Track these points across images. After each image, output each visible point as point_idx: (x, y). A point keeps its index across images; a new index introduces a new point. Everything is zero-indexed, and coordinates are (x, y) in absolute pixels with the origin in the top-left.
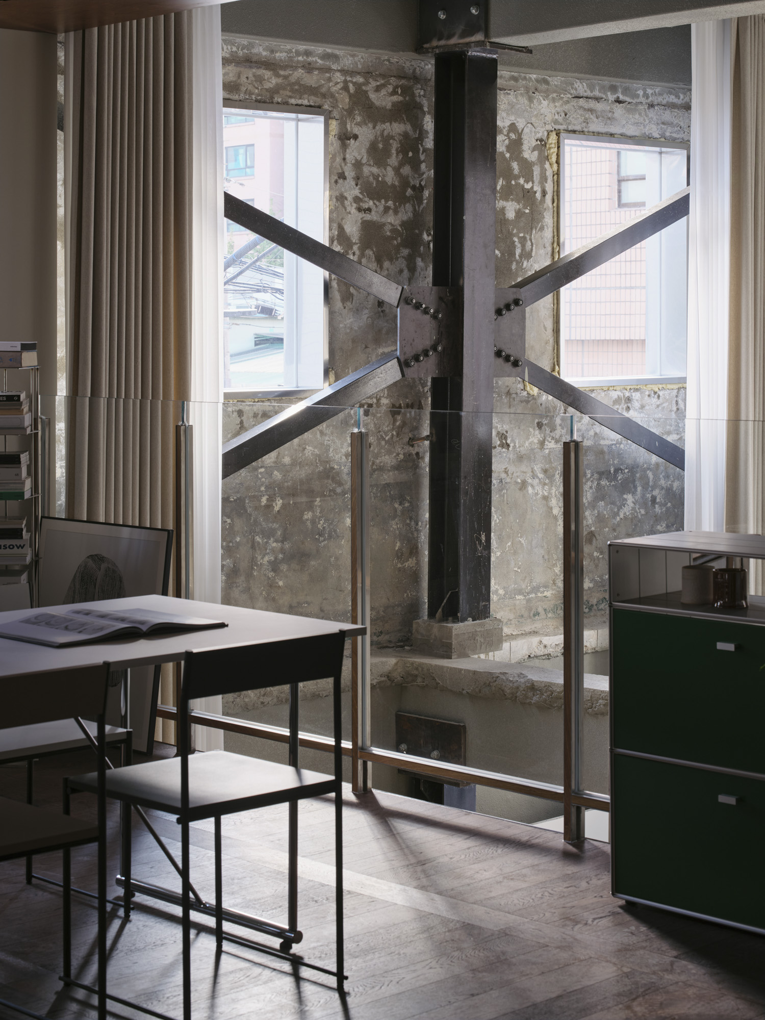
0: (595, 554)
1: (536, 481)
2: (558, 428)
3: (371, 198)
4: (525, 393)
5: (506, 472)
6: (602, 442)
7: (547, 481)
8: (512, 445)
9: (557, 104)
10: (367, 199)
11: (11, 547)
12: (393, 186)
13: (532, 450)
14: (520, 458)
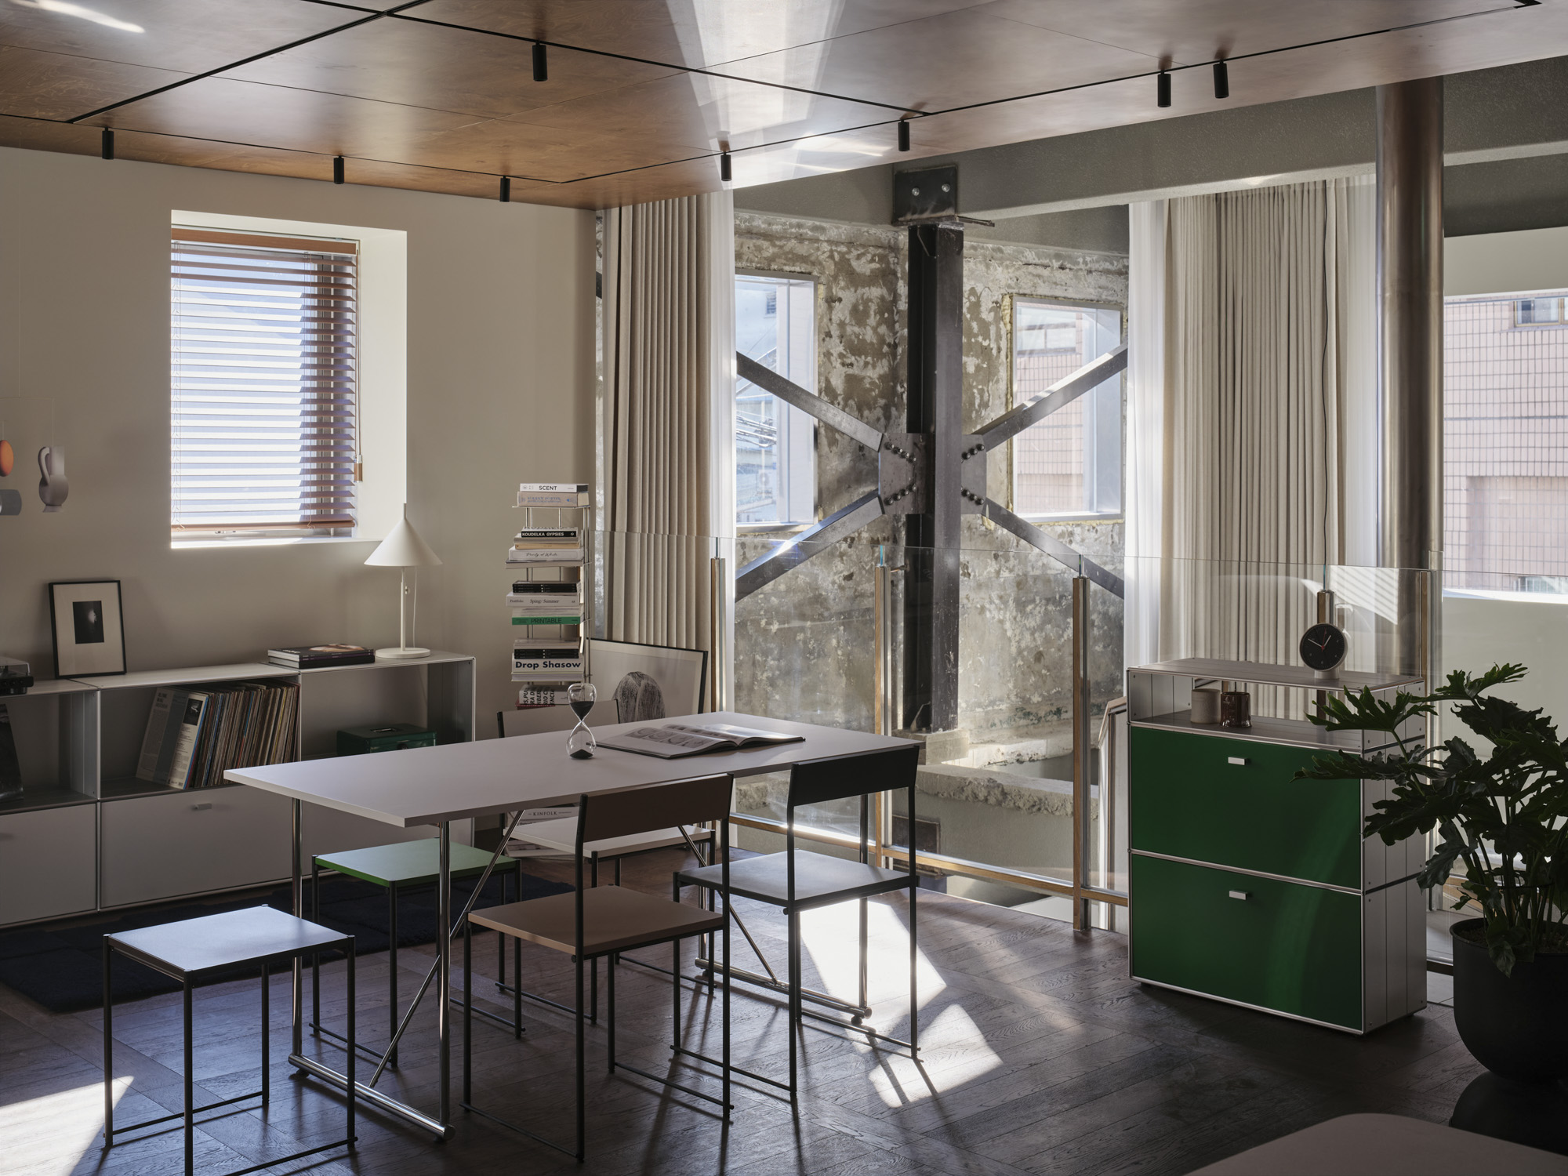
0: (1044, 672)
1: (993, 606)
2: (1012, 559)
3: (853, 355)
4: (983, 528)
5: (968, 598)
6: (1049, 572)
7: (1002, 606)
8: (972, 574)
9: (1010, 270)
10: (849, 355)
11: (569, 665)
12: (872, 343)
13: (990, 578)
14: (980, 586)
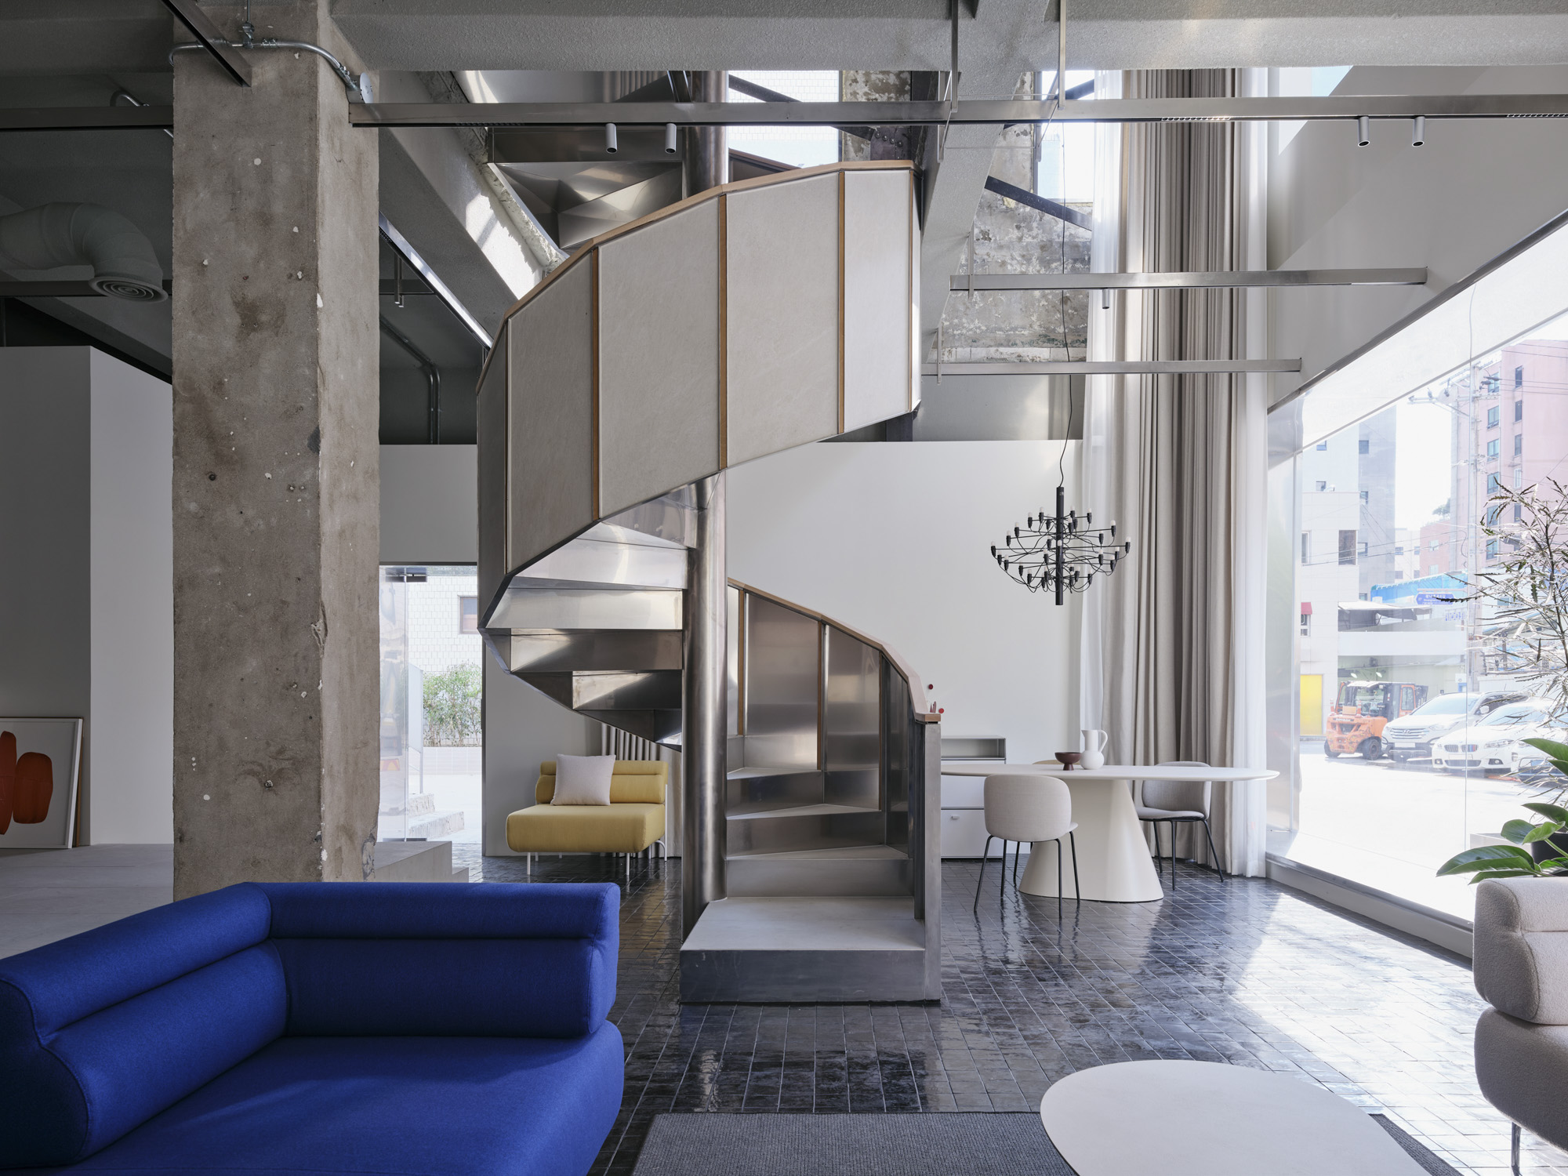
0: (1070, 311)
1: (1014, 262)
2: (1035, 229)
3: (877, 93)
4: (1004, 207)
5: (988, 255)
6: (1077, 240)
7: (1025, 262)
8: (993, 239)
10: (874, 93)
12: (894, 85)
13: (1011, 242)
14: (1001, 247)
